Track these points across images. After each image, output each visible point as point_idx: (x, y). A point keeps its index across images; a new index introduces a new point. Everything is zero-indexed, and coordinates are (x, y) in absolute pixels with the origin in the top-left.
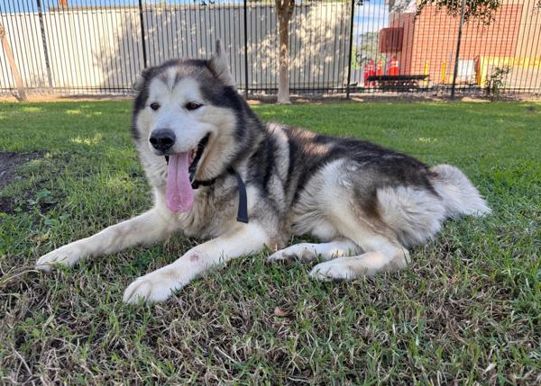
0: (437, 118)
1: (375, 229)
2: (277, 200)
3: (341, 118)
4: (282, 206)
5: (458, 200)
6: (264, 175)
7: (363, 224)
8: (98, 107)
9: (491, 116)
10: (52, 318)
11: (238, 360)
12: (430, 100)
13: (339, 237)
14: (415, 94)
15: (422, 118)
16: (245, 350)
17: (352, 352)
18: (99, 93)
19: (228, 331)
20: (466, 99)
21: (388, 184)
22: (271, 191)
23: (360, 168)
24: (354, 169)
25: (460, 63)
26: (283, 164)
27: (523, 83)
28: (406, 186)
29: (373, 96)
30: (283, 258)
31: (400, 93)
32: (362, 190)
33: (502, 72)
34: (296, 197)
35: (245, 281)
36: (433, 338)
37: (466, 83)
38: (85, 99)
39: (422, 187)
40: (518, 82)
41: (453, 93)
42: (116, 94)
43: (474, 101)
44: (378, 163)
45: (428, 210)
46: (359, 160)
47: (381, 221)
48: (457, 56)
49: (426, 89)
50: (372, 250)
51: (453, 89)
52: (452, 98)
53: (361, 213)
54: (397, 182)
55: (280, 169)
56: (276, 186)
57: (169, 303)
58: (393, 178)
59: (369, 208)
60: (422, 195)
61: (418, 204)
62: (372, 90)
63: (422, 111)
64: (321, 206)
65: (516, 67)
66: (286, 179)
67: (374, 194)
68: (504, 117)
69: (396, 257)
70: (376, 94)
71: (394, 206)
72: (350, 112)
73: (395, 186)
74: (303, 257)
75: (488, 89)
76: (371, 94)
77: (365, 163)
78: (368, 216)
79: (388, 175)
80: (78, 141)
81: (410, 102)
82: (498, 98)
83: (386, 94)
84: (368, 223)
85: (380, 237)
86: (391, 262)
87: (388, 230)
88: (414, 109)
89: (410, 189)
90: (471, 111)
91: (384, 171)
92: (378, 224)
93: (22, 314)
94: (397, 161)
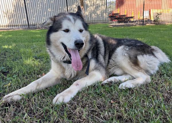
0: (141, 31)
1: (138, 70)
2: (102, 63)
3: (107, 33)
4: (104, 65)
5: (162, 58)
6: (96, 55)
7: (134, 69)
8: (9, 33)
9: (158, 30)
10: (26, 115)
11: (104, 120)
12: (135, 25)
13: (125, 74)
14: (130, 24)
15: (135, 32)
16: (106, 116)
17: (143, 112)
18: (8, 28)
19: (97, 111)
20: (147, 25)
21: (140, 54)
22: (100, 60)
23: (129, 49)
24: (127, 49)
25: (145, 12)
26: (102, 49)
27: (166, 18)
28: (146, 54)
29: (116, 25)
30: (107, 83)
31: (125, 24)
32: (132, 57)
33: (159, 14)
34: (109, 62)
35: (96, 93)
36: (166, 104)
37: (147, 19)
38: (3, 31)
39: (151, 54)
40: (164, 18)
41: (143, 23)
42: (15, 28)
43: (151, 25)
44: (136, 47)
45: (155, 63)
46: (129, 46)
47: (140, 67)
48: (144, 9)
49: (133, 22)
50: (138, 77)
51: (143, 21)
52: (143, 24)
53: (133, 65)
54: (143, 53)
55: (101, 52)
56: (101, 58)
57: (70, 103)
58: (141, 52)
59: (135, 63)
60: (152, 57)
61: (151, 60)
62: (115, 23)
63: (135, 29)
64: (118, 64)
65: (163, 12)
66: (104, 55)
67: (136, 58)
68: (163, 30)
69: (147, 79)
70: (116, 24)
71: (143, 61)
72: (110, 31)
73: (143, 55)
74: (114, 81)
75: (155, 21)
76: (115, 24)
77: (131, 47)
78: (135, 66)
79: (139, 51)
80: (6, 47)
81: (129, 27)
82: (158, 24)
83: (120, 24)
84: (135, 68)
85: (140, 72)
86: (145, 81)
87: (142, 70)
88: (132, 29)
89: (148, 55)
90: (151, 28)
91: (138, 50)
92: (139, 68)
93: (12, 115)
94: (142, 46)
